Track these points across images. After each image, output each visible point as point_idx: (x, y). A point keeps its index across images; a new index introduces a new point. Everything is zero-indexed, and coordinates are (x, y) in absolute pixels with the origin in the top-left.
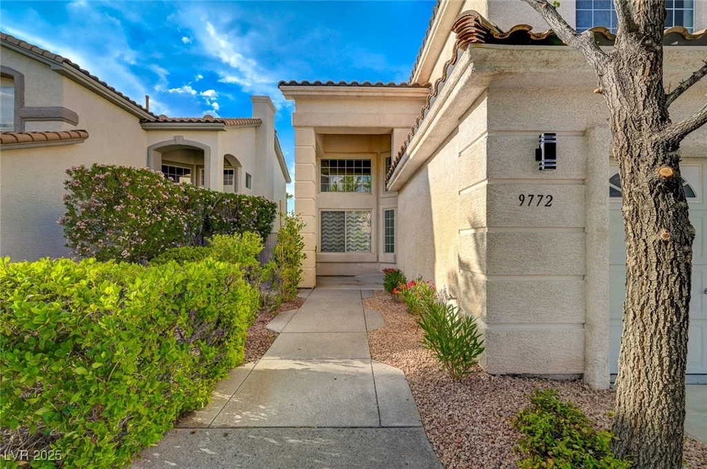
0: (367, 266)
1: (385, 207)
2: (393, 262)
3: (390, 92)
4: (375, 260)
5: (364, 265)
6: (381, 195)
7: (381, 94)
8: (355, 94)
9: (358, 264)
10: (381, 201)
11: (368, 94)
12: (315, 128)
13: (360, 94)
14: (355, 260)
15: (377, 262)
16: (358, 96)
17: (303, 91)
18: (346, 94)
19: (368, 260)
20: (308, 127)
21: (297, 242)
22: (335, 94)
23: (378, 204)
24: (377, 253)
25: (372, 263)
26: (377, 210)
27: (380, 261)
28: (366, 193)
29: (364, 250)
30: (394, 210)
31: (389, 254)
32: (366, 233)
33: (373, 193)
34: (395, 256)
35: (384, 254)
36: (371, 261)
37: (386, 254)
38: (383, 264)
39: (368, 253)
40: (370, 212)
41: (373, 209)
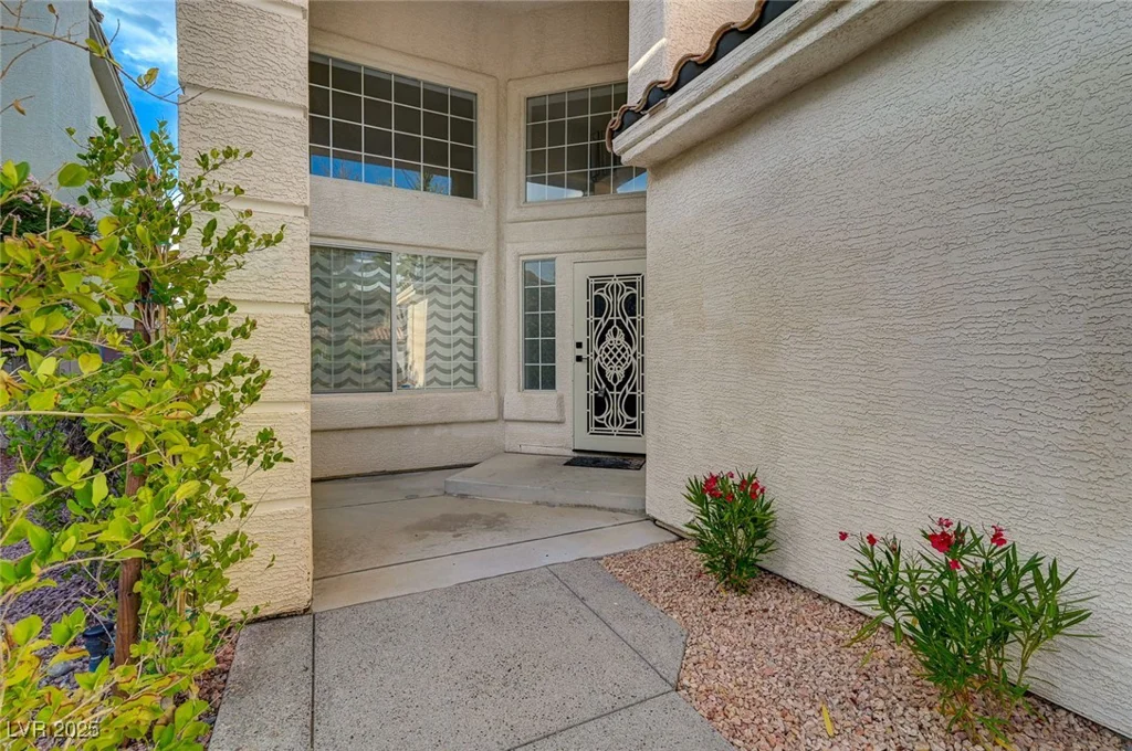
0: (471, 433)
1: (523, 248)
2: (556, 417)
4: (493, 414)
5: (456, 431)
6: (511, 212)
9: (438, 431)
10: (510, 231)
14: (429, 418)
15: (500, 418)
19: (470, 416)
21: (202, 355)
23: (499, 239)
24: (498, 391)
25: (483, 422)
26: (499, 259)
27: (506, 417)
28: (465, 200)
29: (455, 383)
30: (554, 260)
31: (540, 396)
32: (461, 328)
33: (484, 204)
34: (561, 399)
35: (520, 394)
36: (481, 418)
37: (527, 395)
38: (518, 425)
39: (471, 394)
40: (476, 262)
41: (486, 255)
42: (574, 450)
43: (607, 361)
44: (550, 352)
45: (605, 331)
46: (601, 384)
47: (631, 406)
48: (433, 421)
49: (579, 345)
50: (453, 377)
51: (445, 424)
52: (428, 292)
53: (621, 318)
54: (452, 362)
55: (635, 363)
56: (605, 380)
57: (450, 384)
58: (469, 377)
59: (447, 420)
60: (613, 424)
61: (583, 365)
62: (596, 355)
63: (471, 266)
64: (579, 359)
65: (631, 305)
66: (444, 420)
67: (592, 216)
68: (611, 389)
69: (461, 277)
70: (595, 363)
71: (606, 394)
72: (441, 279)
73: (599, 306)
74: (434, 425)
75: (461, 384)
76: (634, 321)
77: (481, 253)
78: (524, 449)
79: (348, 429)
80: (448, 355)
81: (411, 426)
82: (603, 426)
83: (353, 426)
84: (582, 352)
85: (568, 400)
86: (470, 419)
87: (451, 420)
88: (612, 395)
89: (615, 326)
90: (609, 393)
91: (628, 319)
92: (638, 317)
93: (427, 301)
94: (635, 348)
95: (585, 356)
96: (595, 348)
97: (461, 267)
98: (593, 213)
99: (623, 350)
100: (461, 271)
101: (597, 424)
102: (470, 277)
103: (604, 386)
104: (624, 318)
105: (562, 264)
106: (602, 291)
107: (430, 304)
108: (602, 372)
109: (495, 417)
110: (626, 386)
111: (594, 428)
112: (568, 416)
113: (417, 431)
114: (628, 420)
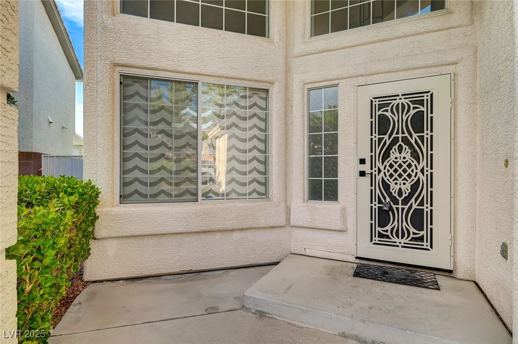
1: (308, 77)
2: (339, 226)
4: (282, 221)
5: (250, 235)
6: (299, 47)
9: (236, 236)
10: (297, 64)
14: (228, 225)
15: (288, 224)
19: (262, 223)
23: (288, 71)
24: (286, 201)
25: (273, 227)
26: (287, 88)
27: (292, 223)
28: (259, 39)
29: (250, 194)
30: (336, 85)
31: (323, 206)
32: (255, 147)
33: (275, 41)
34: (344, 210)
35: (305, 204)
36: (272, 225)
37: (311, 205)
38: (303, 231)
39: (263, 203)
40: (267, 91)
41: (276, 84)
42: (356, 258)
43: (391, 176)
44: (332, 167)
45: (390, 148)
46: (385, 198)
47: (418, 219)
48: (231, 228)
49: (362, 161)
50: (248, 189)
51: (242, 229)
52: (228, 128)
53: (407, 135)
54: (248, 176)
55: (423, 178)
56: (390, 194)
57: (245, 195)
58: (261, 189)
59: (243, 227)
60: (398, 237)
61: (367, 179)
62: (380, 171)
63: (263, 95)
64: (362, 174)
65: (418, 123)
66: (241, 227)
67: (375, 42)
68: (396, 202)
69: (255, 104)
70: (379, 178)
71: (391, 208)
72: (239, 117)
73: (383, 125)
74: (233, 230)
75: (255, 195)
76: (422, 138)
77: (272, 84)
78: (308, 252)
79: (161, 234)
80: (244, 170)
81: (213, 231)
82: (387, 237)
83: (164, 232)
84: (366, 168)
85: (351, 211)
86: (262, 225)
87: (246, 227)
88: (397, 209)
89: (400, 142)
90: (394, 207)
91: (415, 135)
92: (426, 134)
93: (227, 135)
94: (423, 164)
95: (368, 171)
96: (379, 164)
97: (255, 96)
98: (377, 39)
99: (409, 166)
100: (255, 99)
101: (380, 235)
102: (262, 103)
103: (388, 199)
104: (411, 135)
105: (344, 88)
106: (387, 111)
107: (230, 138)
108: (386, 186)
109: (284, 224)
110: (413, 200)
111: (377, 239)
112: (351, 225)
113: (218, 236)
114: (414, 234)
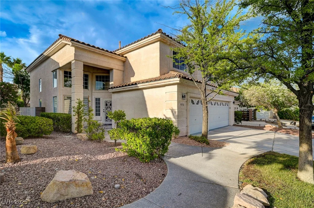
1: (95, 96)
3: (114, 56)
6: (94, 91)
7: (111, 56)
8: (102, 53)
10: (93, 94)
11: (106, 55)
12: (84, 62)
13: (104, 54)
16: (103, 54)
17: (81, 46)
18: (99, 52)
20: (81, 61)
22: (94, 51)
30: (100, 98)
31: (98, 117)
33: (89, 90)
34: (101, 117)
35: (95, 116)
41: (90, 97)
43: (108, 112)
44: (99, 111)
45: (107, 108)
46: (107, 115)
49: (104, 110)
61: (104, 113)
64: (104, 112)
67: (105, 93)
73: (107, 105)
84: (104, 111)
91: (110, 106)
111: (106, 121)
112: (102, 119)
